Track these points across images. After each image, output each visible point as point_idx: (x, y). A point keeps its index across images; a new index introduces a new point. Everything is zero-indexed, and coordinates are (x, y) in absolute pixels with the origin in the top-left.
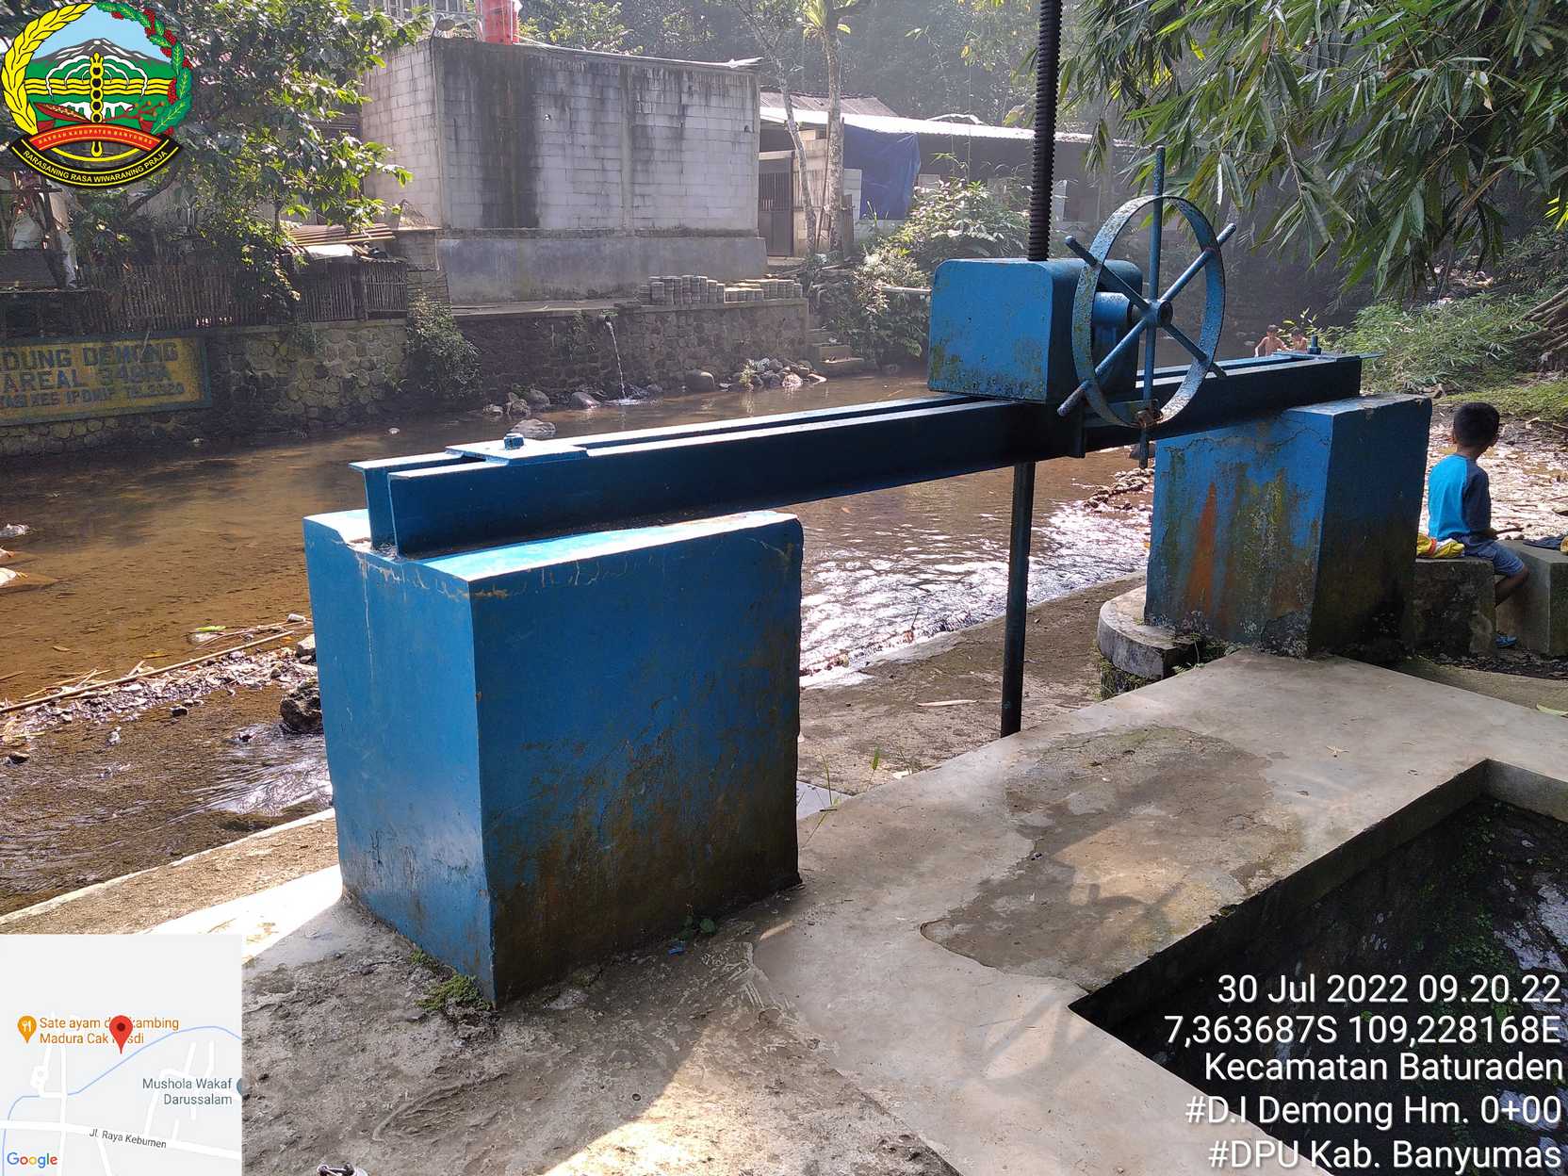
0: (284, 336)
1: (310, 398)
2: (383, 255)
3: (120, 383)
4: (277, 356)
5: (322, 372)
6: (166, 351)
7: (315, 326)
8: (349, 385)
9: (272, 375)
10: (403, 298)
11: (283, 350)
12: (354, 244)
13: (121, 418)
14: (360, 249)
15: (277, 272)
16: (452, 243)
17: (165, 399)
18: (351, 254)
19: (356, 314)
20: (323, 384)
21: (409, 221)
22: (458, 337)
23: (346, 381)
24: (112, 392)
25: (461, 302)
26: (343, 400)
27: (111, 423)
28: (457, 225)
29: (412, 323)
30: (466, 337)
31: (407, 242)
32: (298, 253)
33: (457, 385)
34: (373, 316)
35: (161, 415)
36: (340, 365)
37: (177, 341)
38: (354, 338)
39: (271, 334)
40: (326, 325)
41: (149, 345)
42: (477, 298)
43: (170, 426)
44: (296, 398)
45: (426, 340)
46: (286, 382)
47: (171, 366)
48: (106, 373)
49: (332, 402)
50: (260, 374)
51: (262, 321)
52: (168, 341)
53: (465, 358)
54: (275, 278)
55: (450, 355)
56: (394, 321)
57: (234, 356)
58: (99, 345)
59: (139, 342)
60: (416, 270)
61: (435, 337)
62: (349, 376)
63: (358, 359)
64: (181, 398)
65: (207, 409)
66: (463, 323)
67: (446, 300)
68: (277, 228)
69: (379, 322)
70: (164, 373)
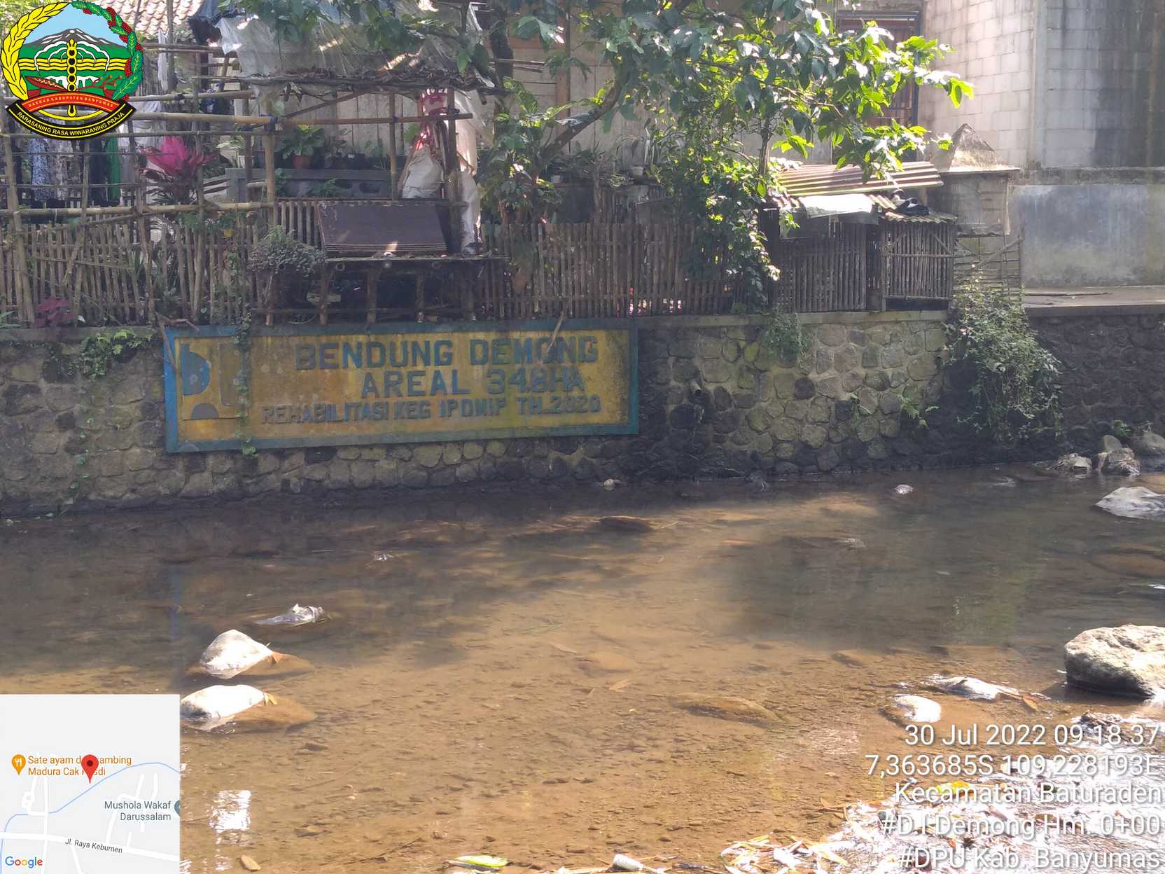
0: (754, 333)
1: (785, 430)
2: (921, 211)
3: (515, 392)
4: (741, 362)
5: (805, 389)
6: (582, 347)
7: (802, 318)
8: (845, 411)
9: (730, 391)
10: (945, 276)
11: (750, 353)
12: (876, 193)
13: (512, 442)
14: (885, 202)
15: (753, 236)
16: (1039, 191)
17: (572, 419)
18: (868, 209)
19: (868, 302)
20: (804, 406)
21: (967, 156)
22: (1028, 342)
23: (840, 405)
24: (502, 403)
25: (1044, 284)
26: (832, 434)
27: (496, 448)
28: (1051, 163)
29: (955, 317)
30: (1042, 343)
31: (959, 189)
32: (789, 207)
33: (1016, 419)
34: (895, 305)
35: (565, 441)
36: (833, 380)
37: (601, 337)
38: (859, 339)
39: (736, 327)
40: (819, 317)
41: (560, 339)
42: (1071, 279)
43: (574, 459)
44: (761, 427)
45: (975, 345)
46: (748, 401)
47: (586, 370)
48: (497, 377)
49: (815, 436)
50: (711, 388)
51: (725, 310)
52: (586, 334)
53: (1035, 377)
54: (748, 244)
55: (1011, 371)
56: (927, 315)
57: (678, 358)
58: (491, 337)
59: (547, 335)
60: (971, 235)
61: (989, 342)
62: (845, 397)
63: (862, 372)
64: (595, 419)
65: (630, 436)
66: (1039, 320)
67: (1017, 281)
68: (763, 169)
69: (902, 316)
70: (576, 381)
